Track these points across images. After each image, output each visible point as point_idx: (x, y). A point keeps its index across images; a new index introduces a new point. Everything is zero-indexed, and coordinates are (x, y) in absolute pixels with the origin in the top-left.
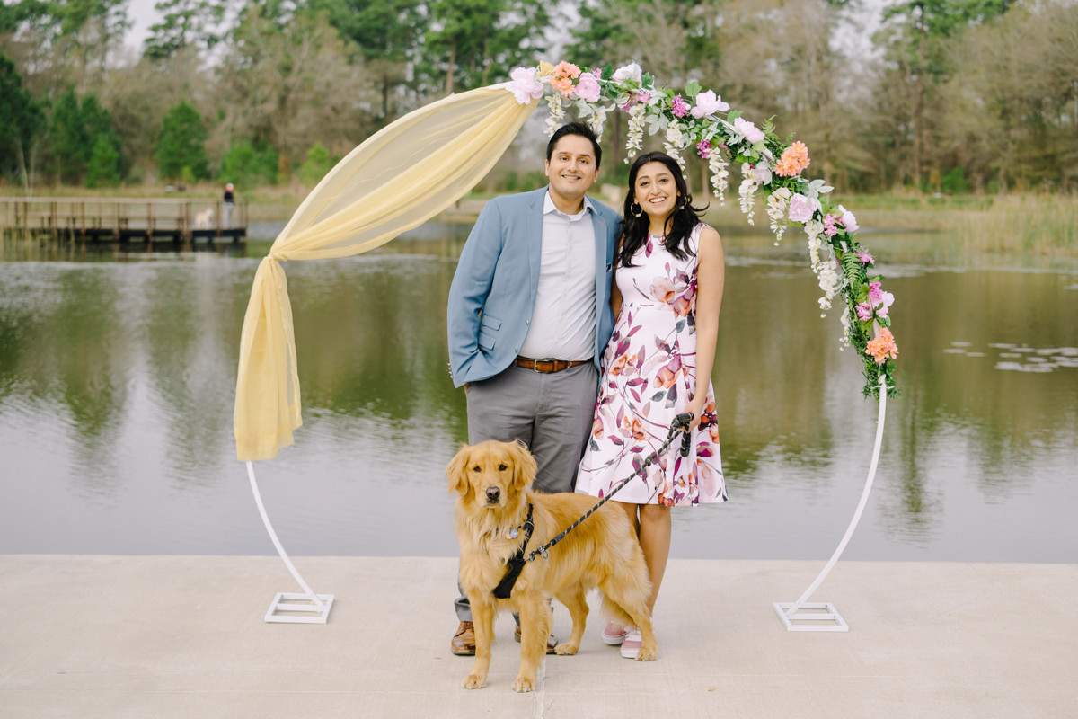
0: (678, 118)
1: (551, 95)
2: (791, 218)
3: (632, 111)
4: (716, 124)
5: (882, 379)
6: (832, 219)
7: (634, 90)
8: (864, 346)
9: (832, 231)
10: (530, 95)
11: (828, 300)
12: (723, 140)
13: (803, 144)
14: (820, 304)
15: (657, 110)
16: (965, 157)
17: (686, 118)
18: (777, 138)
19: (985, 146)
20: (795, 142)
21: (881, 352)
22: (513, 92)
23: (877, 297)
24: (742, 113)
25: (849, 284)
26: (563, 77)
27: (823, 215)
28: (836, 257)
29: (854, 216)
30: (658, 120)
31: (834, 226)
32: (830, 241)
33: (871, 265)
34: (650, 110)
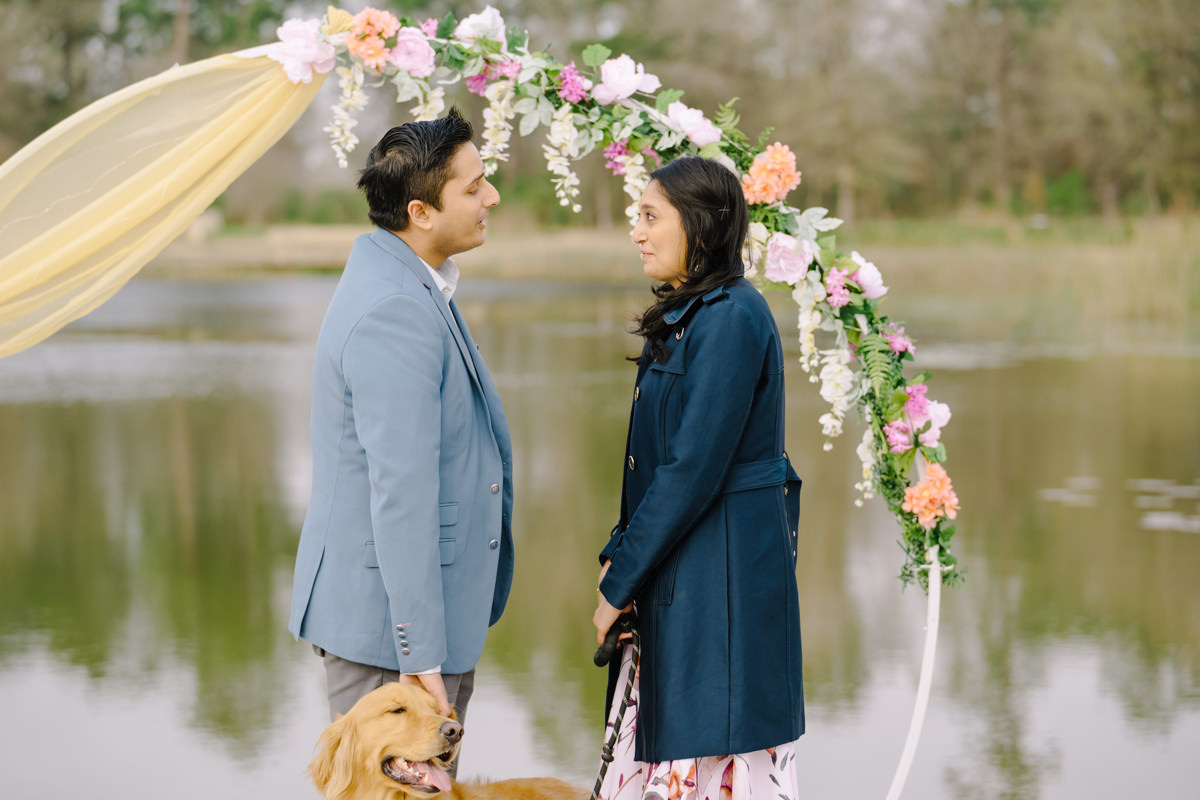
0: (571, 104)
1: (349, 64)
2: (769, 275)
3: (491, 92)
4: (637, 113)
5: (932, 553)
6: (839, 276)
7: (493, 56)
8: (900, 496)
9: (841, 298)
10: (312, 65)
11: (836, 418)
12: (648, 141)
14: (822, 426)
15: (534, 90)
16: (1085, 154)
17: (585, 104)
18: (743, 136)
19: (1120, 135)
20: (773, 145)
21: (930, 506)
22: (281, 62)
23: (921, 410)
24: (681, 93)
25: (872, 389)
26: (368, 35)
27: (825, 269)
28: (849, 343)
29: (880, 270)
30: (536, 108)
31: (844, 288)
32: (838, 315)
33: (910, 355)
34: (521, 90)
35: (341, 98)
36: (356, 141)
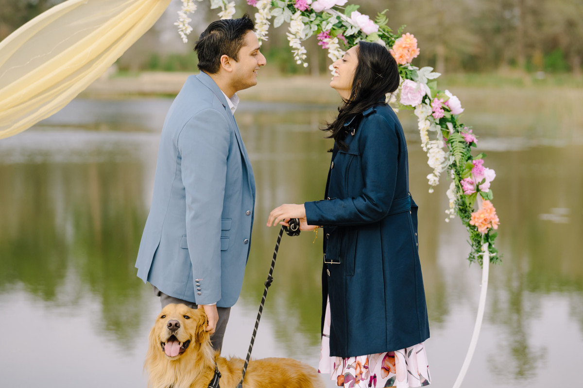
0: (301, 11)
2: (402, 102)
3: (259, 5)
4: (335, 17)
5: (485, 247)
6: (439, 102)
8: (469, 217)
9: (440, 114)
11: (436, 176)
12: (340, 31)
15: (281, 4)
16: (564, 41)
17: (308, 12)
18: (389, 29)
20: (405, 34)
21: (484, 222)
23: (480, 173)
24: (358, 6)
25: (455, 161)
27: (431, 99)
28: (443, 137)
29: (460, 100)
30: (282, 13)
31: (441, 109)
32: (438, 122)
33: (475, 144)
34: (275, 4)
35: (182, 7)
36: (192, 29)
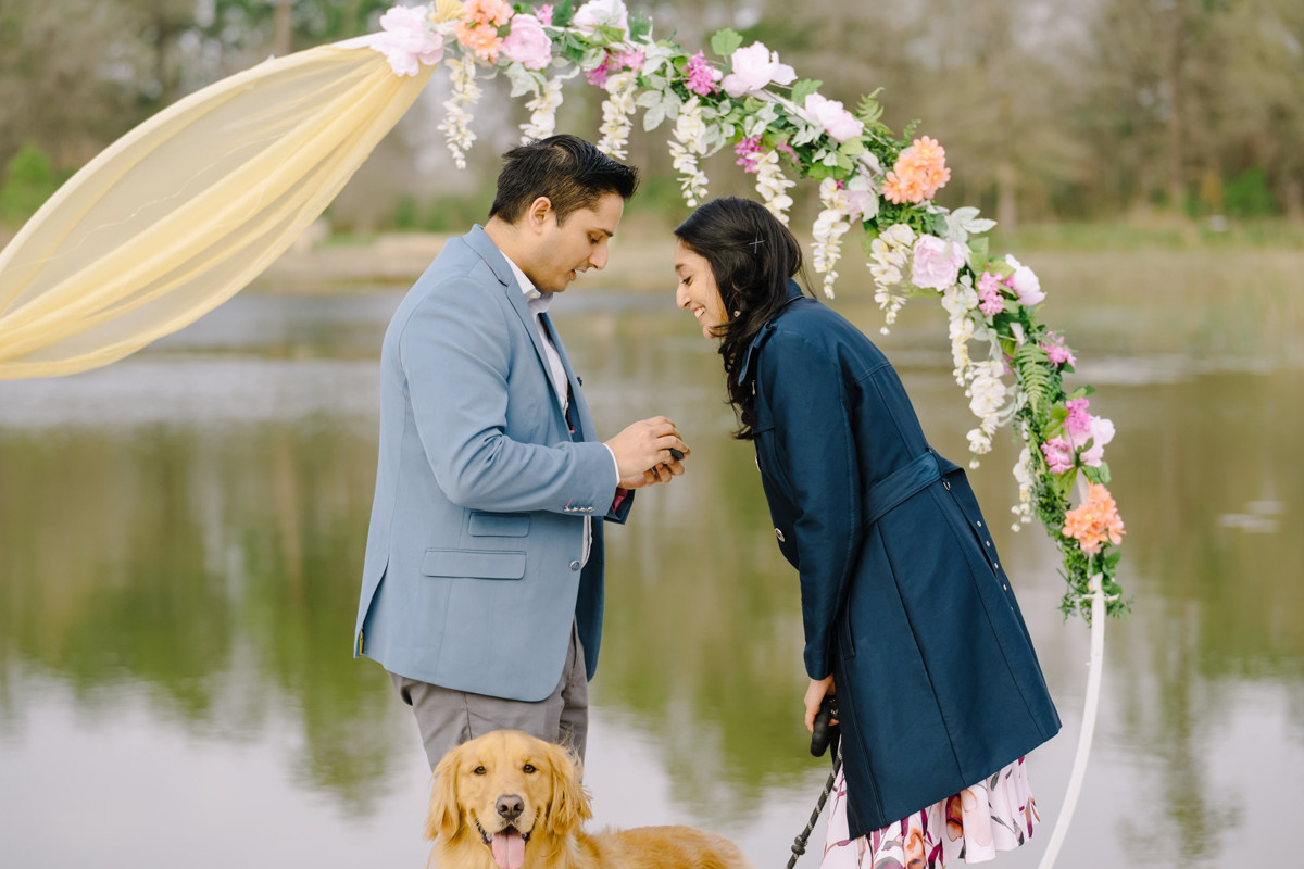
0: (700, 97)
1: (459, 55)
2: (916, 281)
3: (611, 84)
4: (771, 106)
5: (1095, 582)
6: (992, 281)
7: (615, 45)
8: (1060, 520)
9: (995, 305)
10: (418, 57)
11: (985, 435)
12: (784, 136)
13: (935, 142)
14: (969, 443)
15: (659, 82)
16: (1267, 150)
17: (715, 97)
18: (887, 130)
20: (920, 139)
21: (1093, 531)
22: (385, 53)
23: (1083, 427)
24: (819, 83)
25: (1028, 402)
26: (479, 23)
27: (977, 274)
28: (1004, 353)
29: (1037, 274)
30: (661, 102)
31: (998, 294)
32: (991, 323)
33: (1070, 366)
34: (645, 82)
35: (454, 92)
36: (474, 137)
